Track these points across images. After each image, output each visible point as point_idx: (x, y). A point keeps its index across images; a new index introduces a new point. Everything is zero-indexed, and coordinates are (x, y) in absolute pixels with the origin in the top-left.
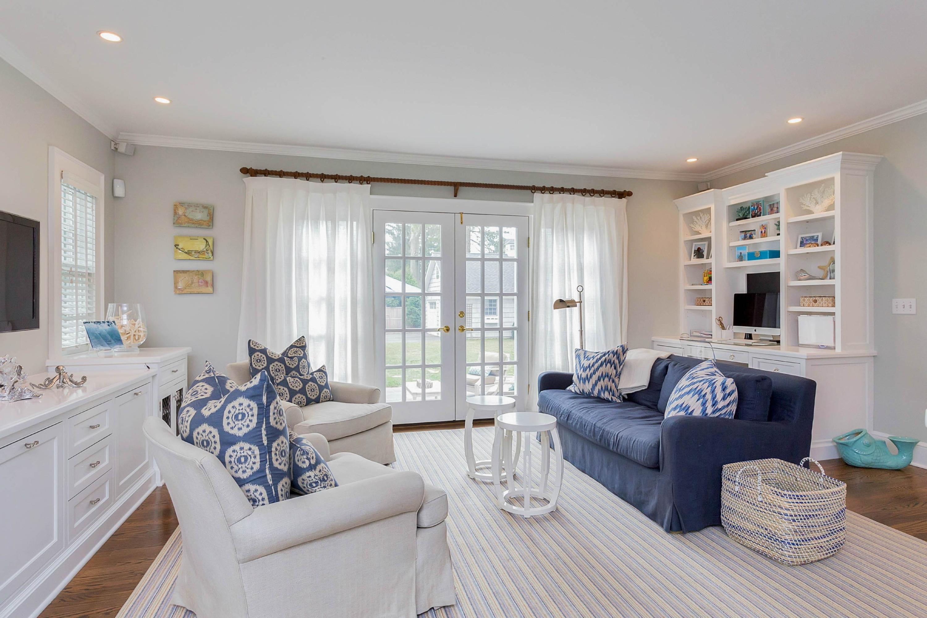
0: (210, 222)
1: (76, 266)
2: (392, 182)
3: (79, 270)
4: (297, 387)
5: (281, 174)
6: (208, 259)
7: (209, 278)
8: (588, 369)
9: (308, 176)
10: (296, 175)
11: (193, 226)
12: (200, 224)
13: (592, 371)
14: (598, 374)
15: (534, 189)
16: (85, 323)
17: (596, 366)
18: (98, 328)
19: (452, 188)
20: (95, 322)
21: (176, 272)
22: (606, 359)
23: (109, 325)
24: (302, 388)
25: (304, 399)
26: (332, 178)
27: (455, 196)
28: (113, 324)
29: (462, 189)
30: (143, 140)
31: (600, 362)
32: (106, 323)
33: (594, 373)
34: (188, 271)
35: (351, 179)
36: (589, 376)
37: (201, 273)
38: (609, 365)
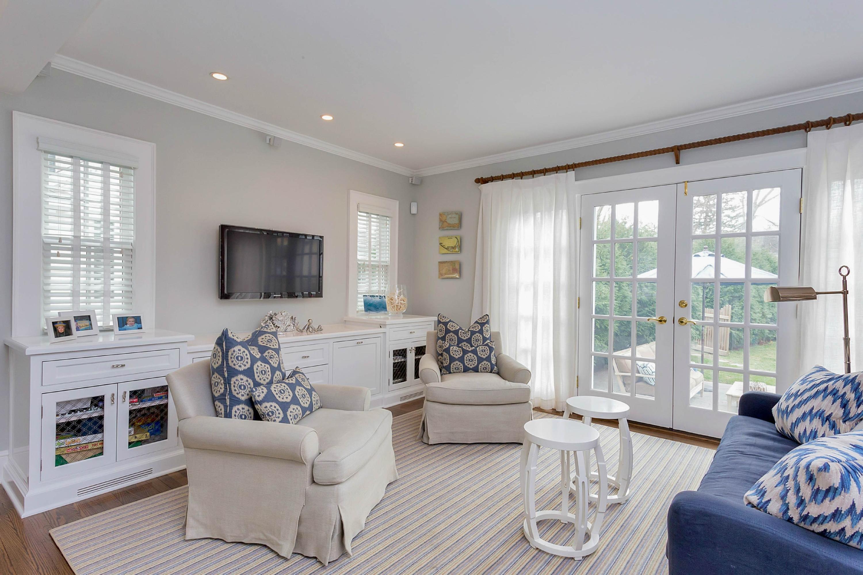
0: (459, 225)
1: (370, 261)
2: (593, 165)
3: (372, 263)
4: (457, 355)
5: (502, 178)
6: (456, 253)
7: (457, 267)
8: (793, 397)
9: (521, 175)
10: (513, 176)
11: (450, 228)
12: (454, 227)
13: (797, 402)
14: (806, 408)
15: (808, 127)
16: (364, 296)
17: (805, 396)
18: (372, 299)
19: (671, 156)
20: (370, 296)
21: (440, 263)
22: (826, 388)
23: (380, 298)
24: (461, 356)
25: (461, 367)
26: (541, 173)
27: (678, 162)
28: (384, 297)
29: (684, 154)
30: (427, 172)
31: (815, 390)
32: (379, 297)
33: (799, 405)
34: (446, 262)
35: (557, 169)
36: (789, 409)
37: (452, 263)
38: (830, 398)
